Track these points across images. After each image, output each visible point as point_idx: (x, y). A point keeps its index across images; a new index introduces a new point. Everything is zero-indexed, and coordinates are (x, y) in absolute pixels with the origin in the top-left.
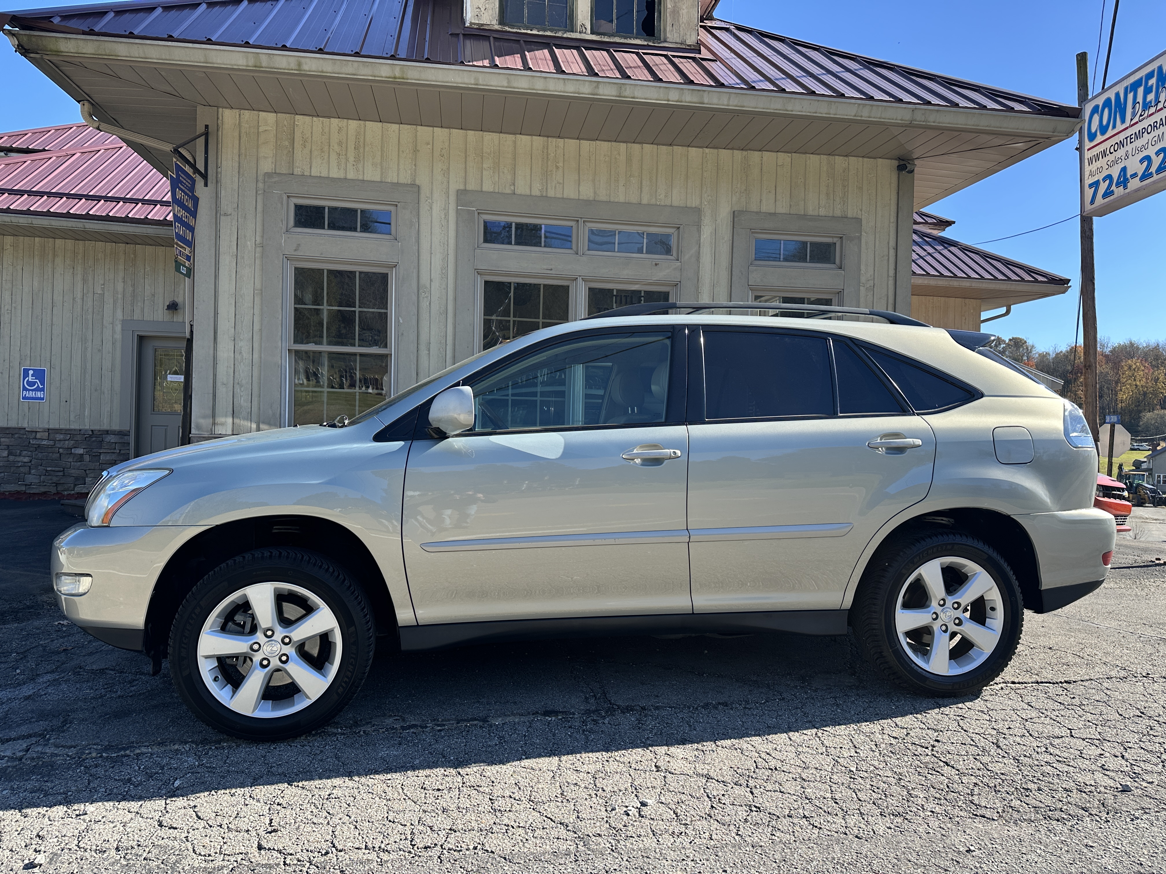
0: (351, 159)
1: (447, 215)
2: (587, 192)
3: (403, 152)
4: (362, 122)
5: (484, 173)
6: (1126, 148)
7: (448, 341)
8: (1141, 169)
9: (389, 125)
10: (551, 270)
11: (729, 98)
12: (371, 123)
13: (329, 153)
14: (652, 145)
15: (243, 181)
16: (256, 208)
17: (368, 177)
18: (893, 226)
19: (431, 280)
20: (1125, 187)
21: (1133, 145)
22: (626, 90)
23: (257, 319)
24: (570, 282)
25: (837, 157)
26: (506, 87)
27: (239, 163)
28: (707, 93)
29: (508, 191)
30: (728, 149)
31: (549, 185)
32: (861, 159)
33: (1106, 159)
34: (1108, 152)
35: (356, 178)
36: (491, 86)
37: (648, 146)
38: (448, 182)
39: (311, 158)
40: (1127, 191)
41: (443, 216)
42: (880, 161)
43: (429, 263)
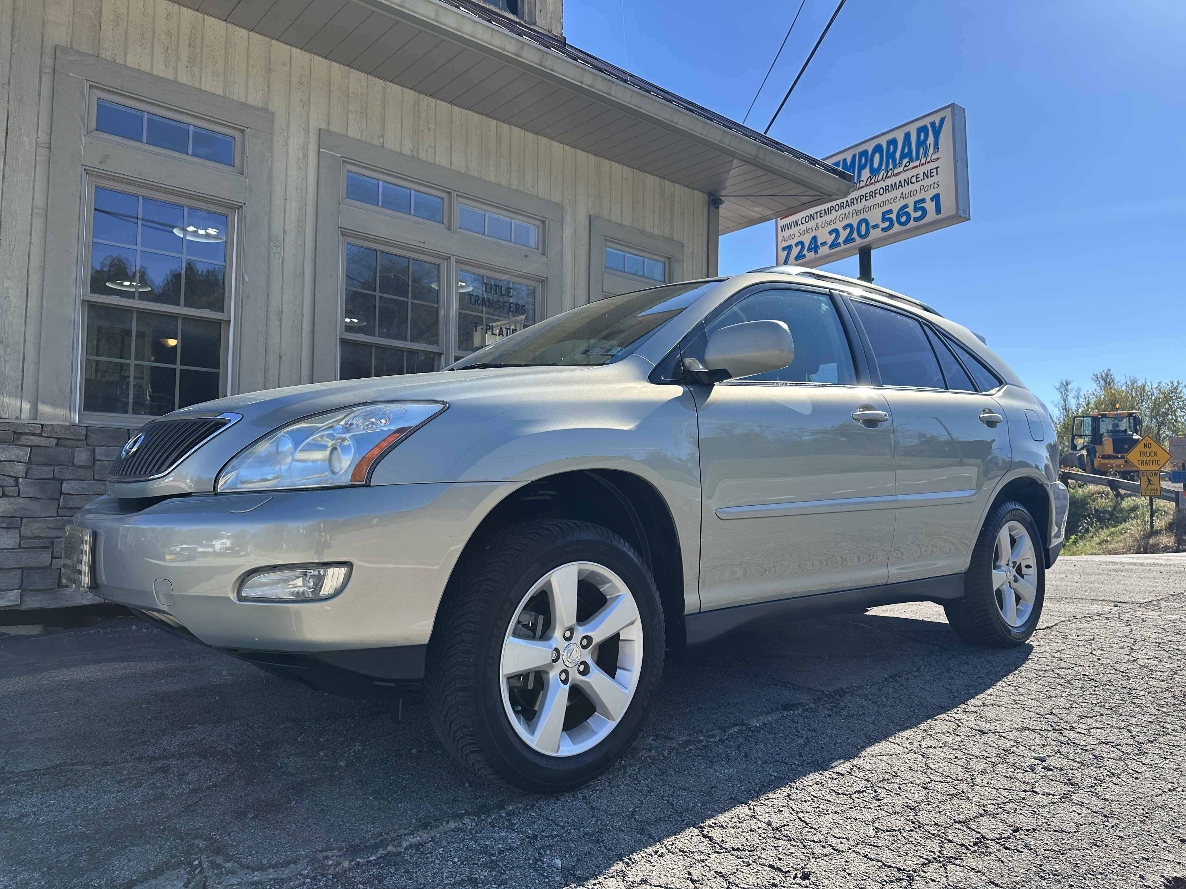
0: (184, 58)
1: (305, 156)
2: (458, 163)
3: (253, 66)
4: (200, 15)
5: (350, 116)
6: (816, 221)
7: (304, 312)
8: (830, 239)
9: (236, 28)
10: (424, 243)
11: (632, 96)
12: (213, 19)
13: (153, 43)
14: (519, 129)
15: (19, 47)
16: (39, 91)
17: (206, 86)
18: (705, 254)
19: (285, 233)
20: (816, 252)
21: (823, 219)
22: (547, 60)
23: (36, 250)
24: (441, 260)
25: (666, 181)
26: (432, 20)
27: (13, 21)
28: (615, 85)
29: (376, 143)
30: (585, 151)
31: (420, 147)
32: (683, 187)
33: (797, 228)
34: (800, 222)
35: (190, 84)
36: (417, 13)
37: (517, 129)
38: (308, 117)
39: (125, 42)
40: (817, 256)
41: (301, 157)
42: (696, 191)
43: (283, 210)
